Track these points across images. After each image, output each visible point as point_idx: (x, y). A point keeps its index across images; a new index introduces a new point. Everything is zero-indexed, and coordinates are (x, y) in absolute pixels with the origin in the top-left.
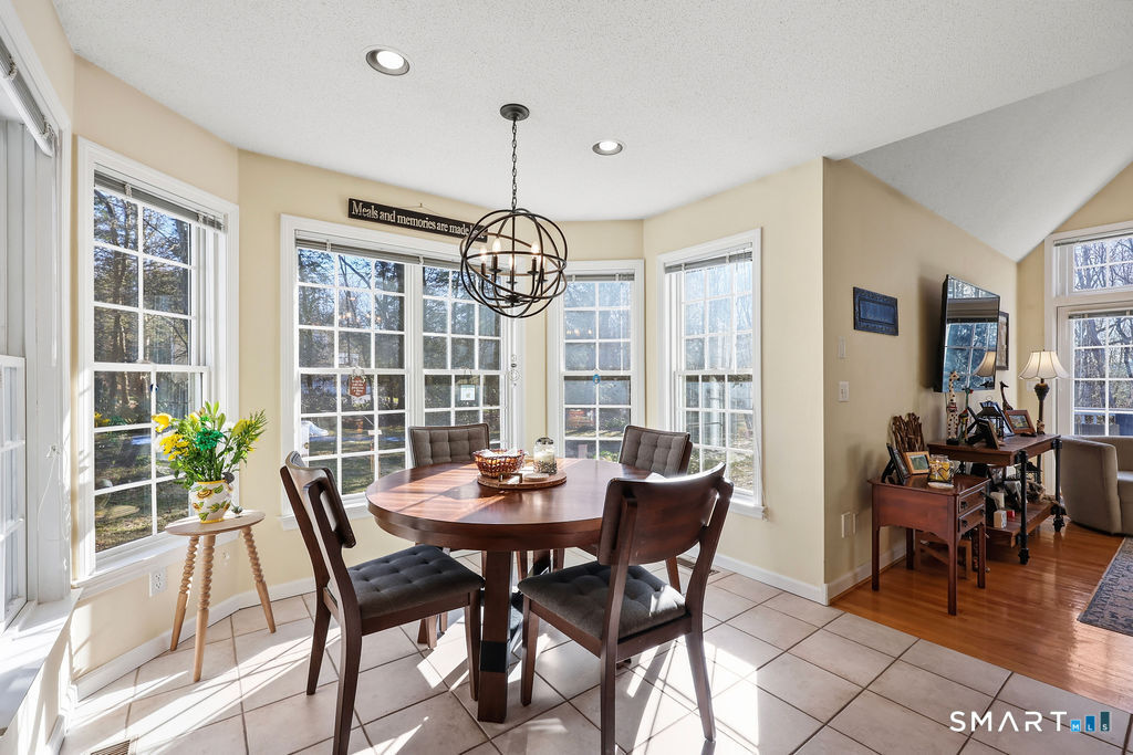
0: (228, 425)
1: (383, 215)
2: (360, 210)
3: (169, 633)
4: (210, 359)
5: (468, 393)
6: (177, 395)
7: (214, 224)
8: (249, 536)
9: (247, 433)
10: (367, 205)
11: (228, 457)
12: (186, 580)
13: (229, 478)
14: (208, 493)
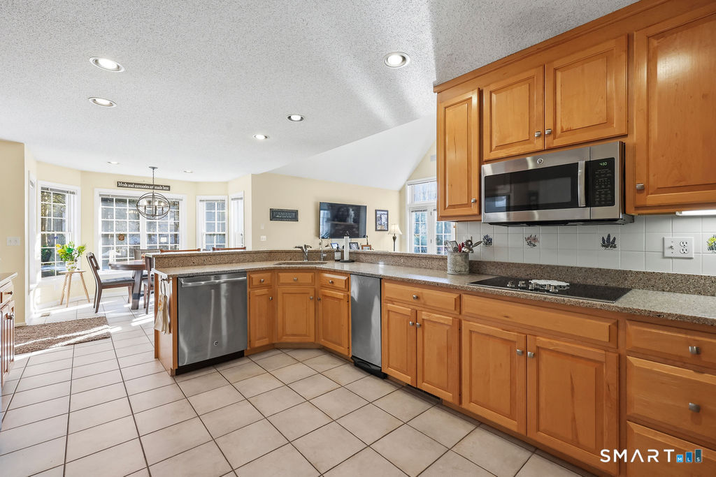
0: (76, 248)
1: (129, 186)
2: (121, 184)
3: (60, 300)
4: (72, 230)
5: (164, 240)
6: (62, 239)
7: (73, 193)
8: (82, 275)
9: (81, 249)
10: (123, 183)
11: (76, 256)
12: (64, 289)
13: (76, 261)
14: (70, 264)
